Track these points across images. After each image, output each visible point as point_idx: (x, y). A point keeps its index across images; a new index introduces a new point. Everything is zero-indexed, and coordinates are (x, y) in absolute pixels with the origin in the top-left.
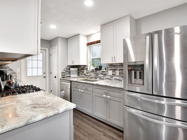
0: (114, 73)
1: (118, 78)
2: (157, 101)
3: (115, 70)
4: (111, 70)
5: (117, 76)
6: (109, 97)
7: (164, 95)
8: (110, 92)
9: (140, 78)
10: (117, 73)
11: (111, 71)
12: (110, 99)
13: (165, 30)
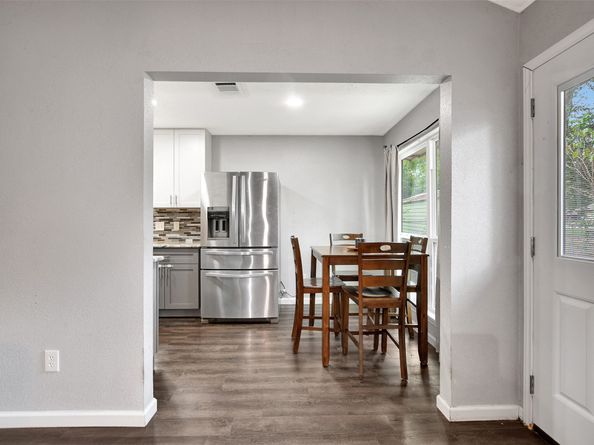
0: (168, 227)
1: (178, 236)
2: (242, 253)
3: (171, 220)
4: (160, 220)
5: (175, 232)
6: (169, 266)
7: (250, 245)
8: (172, 258)
9: (224, 229)
10: (176, 226)
11: (163, 223)
12: (171, 269)
13: (253, 173)
